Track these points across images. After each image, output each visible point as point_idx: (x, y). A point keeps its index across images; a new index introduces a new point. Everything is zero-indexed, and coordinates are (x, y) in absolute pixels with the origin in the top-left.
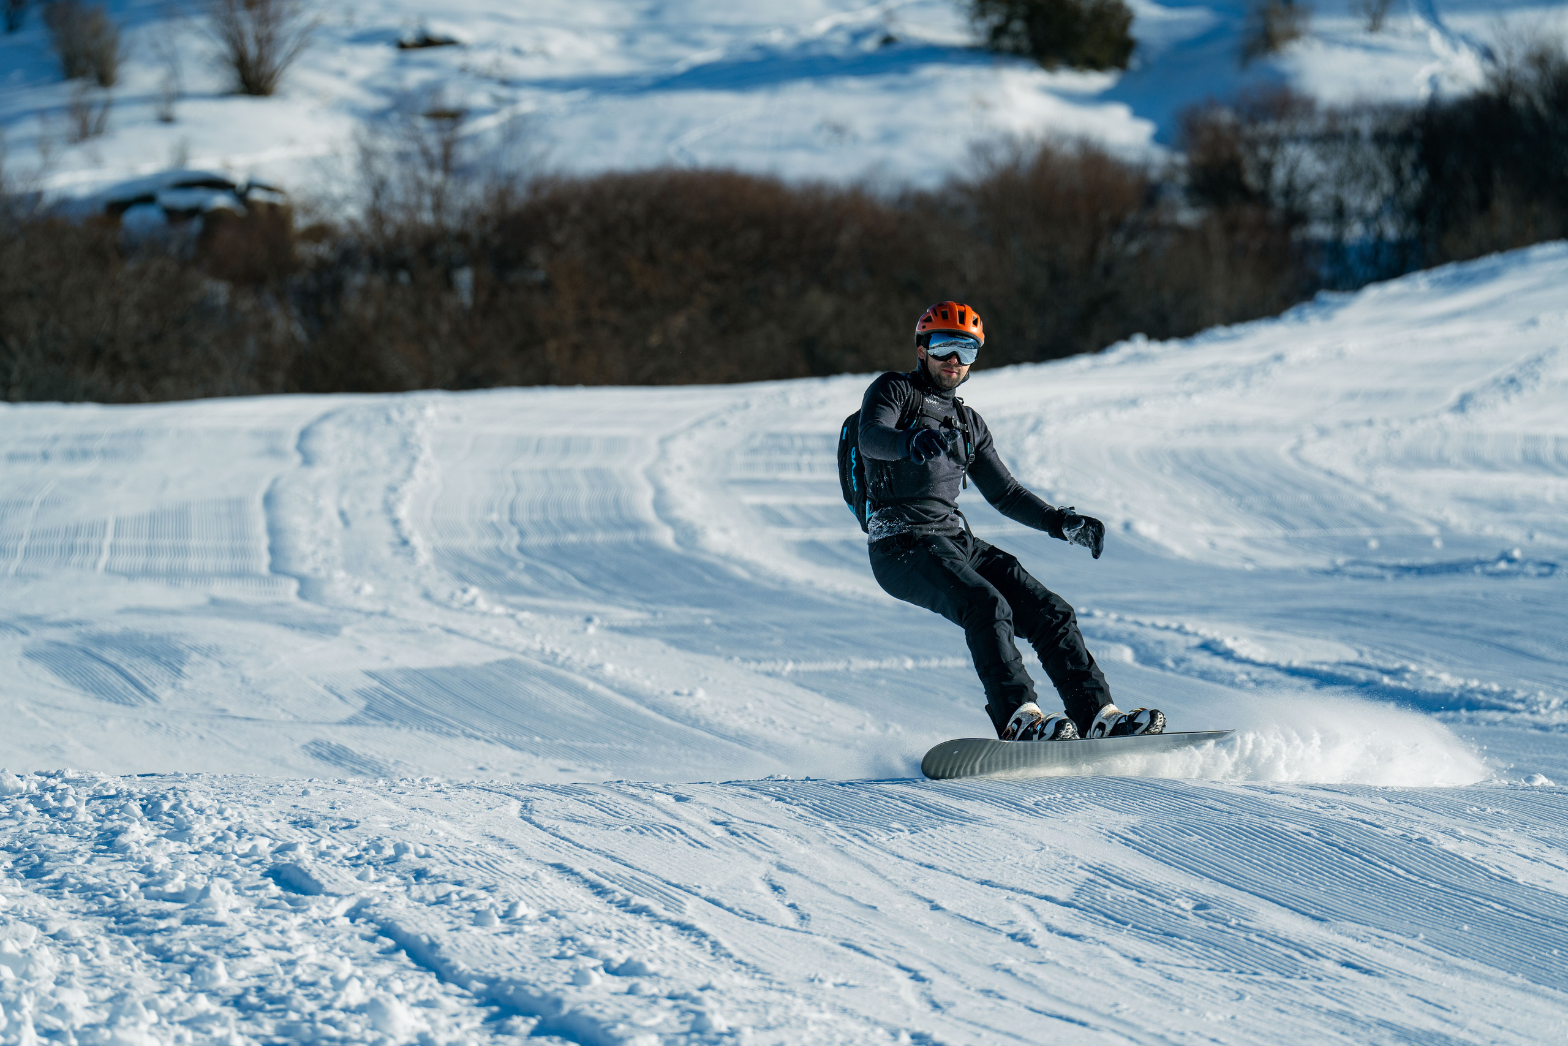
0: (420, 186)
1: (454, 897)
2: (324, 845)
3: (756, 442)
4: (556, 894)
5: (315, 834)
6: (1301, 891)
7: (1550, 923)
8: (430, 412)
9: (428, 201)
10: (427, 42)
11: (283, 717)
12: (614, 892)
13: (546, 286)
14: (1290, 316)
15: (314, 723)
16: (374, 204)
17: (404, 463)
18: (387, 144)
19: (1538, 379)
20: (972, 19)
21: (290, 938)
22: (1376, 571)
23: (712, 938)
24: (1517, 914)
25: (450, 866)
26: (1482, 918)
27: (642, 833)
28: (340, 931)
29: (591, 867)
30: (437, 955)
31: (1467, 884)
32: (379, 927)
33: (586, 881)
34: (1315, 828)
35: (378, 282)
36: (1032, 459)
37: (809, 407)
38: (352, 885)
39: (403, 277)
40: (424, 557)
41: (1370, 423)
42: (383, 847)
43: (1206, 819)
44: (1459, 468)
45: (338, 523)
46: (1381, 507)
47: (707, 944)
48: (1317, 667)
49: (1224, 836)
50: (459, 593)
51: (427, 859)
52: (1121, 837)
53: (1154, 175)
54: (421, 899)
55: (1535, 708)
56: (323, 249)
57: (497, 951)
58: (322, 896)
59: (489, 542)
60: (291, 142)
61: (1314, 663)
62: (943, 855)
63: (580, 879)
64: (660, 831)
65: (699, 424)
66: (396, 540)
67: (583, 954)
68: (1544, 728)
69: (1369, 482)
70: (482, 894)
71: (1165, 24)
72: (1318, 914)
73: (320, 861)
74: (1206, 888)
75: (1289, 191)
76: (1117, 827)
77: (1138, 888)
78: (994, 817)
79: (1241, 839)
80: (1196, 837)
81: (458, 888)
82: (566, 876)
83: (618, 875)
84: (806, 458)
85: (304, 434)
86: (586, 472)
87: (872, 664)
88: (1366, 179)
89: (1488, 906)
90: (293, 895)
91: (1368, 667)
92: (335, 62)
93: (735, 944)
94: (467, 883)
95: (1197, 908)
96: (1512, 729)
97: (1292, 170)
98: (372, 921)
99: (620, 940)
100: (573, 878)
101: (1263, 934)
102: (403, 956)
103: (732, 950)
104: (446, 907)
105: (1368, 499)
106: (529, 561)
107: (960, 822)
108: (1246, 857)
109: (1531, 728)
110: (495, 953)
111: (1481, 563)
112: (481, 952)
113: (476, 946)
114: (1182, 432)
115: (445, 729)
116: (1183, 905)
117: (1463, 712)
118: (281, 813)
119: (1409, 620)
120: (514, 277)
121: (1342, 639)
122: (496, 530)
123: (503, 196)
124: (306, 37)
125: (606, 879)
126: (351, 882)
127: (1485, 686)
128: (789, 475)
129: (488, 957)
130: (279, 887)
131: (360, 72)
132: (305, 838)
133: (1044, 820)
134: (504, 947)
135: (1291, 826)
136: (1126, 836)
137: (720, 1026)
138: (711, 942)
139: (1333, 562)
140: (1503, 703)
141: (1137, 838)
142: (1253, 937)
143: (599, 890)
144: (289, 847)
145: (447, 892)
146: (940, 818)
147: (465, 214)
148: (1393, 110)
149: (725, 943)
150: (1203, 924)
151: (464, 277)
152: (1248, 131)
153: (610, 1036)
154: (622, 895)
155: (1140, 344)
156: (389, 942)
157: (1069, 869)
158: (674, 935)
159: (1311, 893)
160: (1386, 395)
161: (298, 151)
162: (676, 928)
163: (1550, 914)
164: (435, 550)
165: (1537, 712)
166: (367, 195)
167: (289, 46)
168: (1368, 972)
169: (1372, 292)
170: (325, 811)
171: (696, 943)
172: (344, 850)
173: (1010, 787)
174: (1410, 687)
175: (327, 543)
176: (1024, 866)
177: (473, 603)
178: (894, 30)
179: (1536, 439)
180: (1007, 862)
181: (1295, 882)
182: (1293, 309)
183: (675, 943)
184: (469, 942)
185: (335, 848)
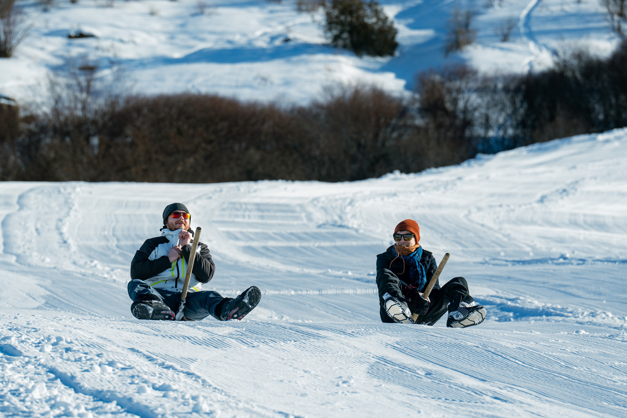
0: (76, 98)
1: (83, 359)
2: (23, 338)
3: (225, 206)
4: (131, 359)
5: (19, 333)
6: (474, 369)
7: (589, 384)
8: (78, 189)
9: (79, 106)
10: (81, 35)
11: (7, 306)
12: (157, 360)
13: (133, 145)
14: (465, 164)
15: (21, 308)
16: (55, 106)
17: (66, 210)
18: (62, 80)
19: (576, 190)
20: (325, 32)
21: (6, 373)
22: (504, 263)
23: (202, 378)
24: (574, 381)
25: (81, 347)
26: (558, 382)
27: (170, 338)
28: (30, 371)
29: (147, 350)
30: (74, 381)
31: (550, 368)
32: (48, 370)
33: (145, 355)
34: (481, 344)
35: (57, 141)
36: (349, 216)
37: (249, 192)
38: (35, 353)
39: (68, 140)
40: (74, 248)
41: (501, 206)
42: (51, 339)
43: (431, 340)
44: (540, 225)
45: (35, 234)
46: (506, 239)
47: (200, 381)
48: (478, 297)
49: (439, 346)
50: (89, 262)
51: (71, 344)
52: (392, 346)
53: (405, 103)
54: (68, 360)
55: (577, 316)
56: (32, 126)
57: (102, 380)
58: (22, 357)
59: (103, 243)
60: (19, 78)
61: (476, 296)
62: (310, 351)
63: (142, 355)
64: (179, 338)
65: (199, 197)
66: (61, 241)
67: (143, 382)
68: (581, 323)
69: (500, 229)
70: (97, 358)
71: (411, 37)
72: (482, 378)
73: (22, 344)
74: (430, 367)
75: (465, 111)
76: (390, 342)
77: (399, 366)
78: (333, 337)
79: (447, 348)
80: (426, 347)
81: (85, 355)
82: (135, 353)
83: (160, 353)
84: (247, 213)
85: (21, 197)
86: (148, 216)
87: (277, 293)
88: (499, 107)
89: (561, 377)
90: (8, 356)
91: (501, 298)
92: (39, 43)
93: (213, 382)
94: (89, 353)
95: (426, 374)
96: (567, 324)
97: (467, 102)
98: (45, 367)
99: (160, 377)
100: (139, 354)
101: (457, 385)
102: (59, 381)
103: (212, 383)
104: (79, 363)
105: (500, 236)
106: (121, 251)
107: (317, 338)
108: (449, 355)
109: (575, 323)
110: (101, 381)
111: (552, 259)
112: (95, 381)
113: (93, 378)
114: (417, 207)
115: (81, 312)
116: (420, 373)
117: (544, 316)
118: (4, 325)
119: (520, 280)
120: (119, 140)
121: (489, 287)
122: (106, 238)
123: (113, 104)
124: (27, 33)
125: (154, 355)
126: (35, 352)
127: (554, 306)
128: (240, 220)
129: (98, 383)
130: (3, 354)
131: (51, 48)
132: (15, 335)
133: (356, 338)
134: (106, 379)
135: (469, 344)
136: (394, 345)
137: (206, 409)
138: (202, 380)
139: (484, 259)
140: (563, 313)
141: (399, 346)
142: (452, 386)
143: (150, 359)
144: (8, 338)
145: (80, 357)
146: (308, 336)
147: (96, 112)
148: (513, 78)
149: (209, 381)
150: (429, 380)
151: (95, 141)
152: (448, 85)
153: (154, 413)
154: (161, 361)
155: (397, 173)
156: (52, 376)
157: (368, 358)
158: (185, 377)
159: (479, 370)
160: (508, 195)
161: (22, 83)
162: (186, 374)
163: (589, 381)
164: (79, 246)
165: (578, 317)
166: (52, 102)
167: (19, 36)
168: (506, 401)
169: (502, 155)
170: (25, 325)
171: (195, 380)
172: (33, 340)
173: (340, 326)
174: (520, 306)
175: (30, 241)
176: (347, 356)
177: (95, 266)
178: (291, 36)
179: (575, 215)
180: (339, 354)
181: (472, 365)
182: (466, 162)
183: (186, 380)
184: (89, 376)
185: (29, 339)
